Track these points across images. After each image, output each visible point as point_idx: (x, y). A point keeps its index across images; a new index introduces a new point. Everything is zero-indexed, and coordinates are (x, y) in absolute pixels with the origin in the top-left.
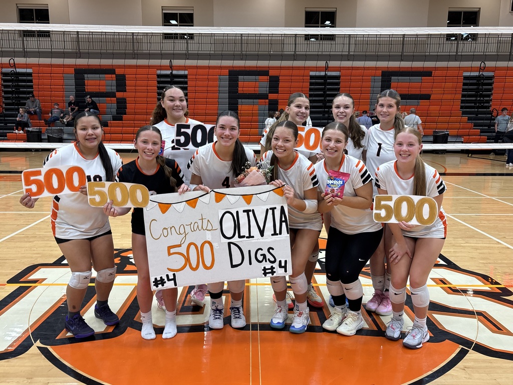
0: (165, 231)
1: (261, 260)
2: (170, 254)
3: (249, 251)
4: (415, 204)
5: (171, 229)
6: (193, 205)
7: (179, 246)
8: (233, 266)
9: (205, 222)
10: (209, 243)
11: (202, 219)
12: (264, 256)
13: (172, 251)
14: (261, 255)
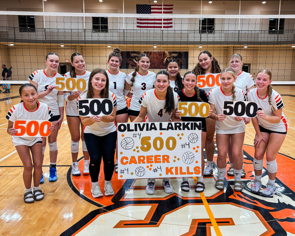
4: (199, 106)
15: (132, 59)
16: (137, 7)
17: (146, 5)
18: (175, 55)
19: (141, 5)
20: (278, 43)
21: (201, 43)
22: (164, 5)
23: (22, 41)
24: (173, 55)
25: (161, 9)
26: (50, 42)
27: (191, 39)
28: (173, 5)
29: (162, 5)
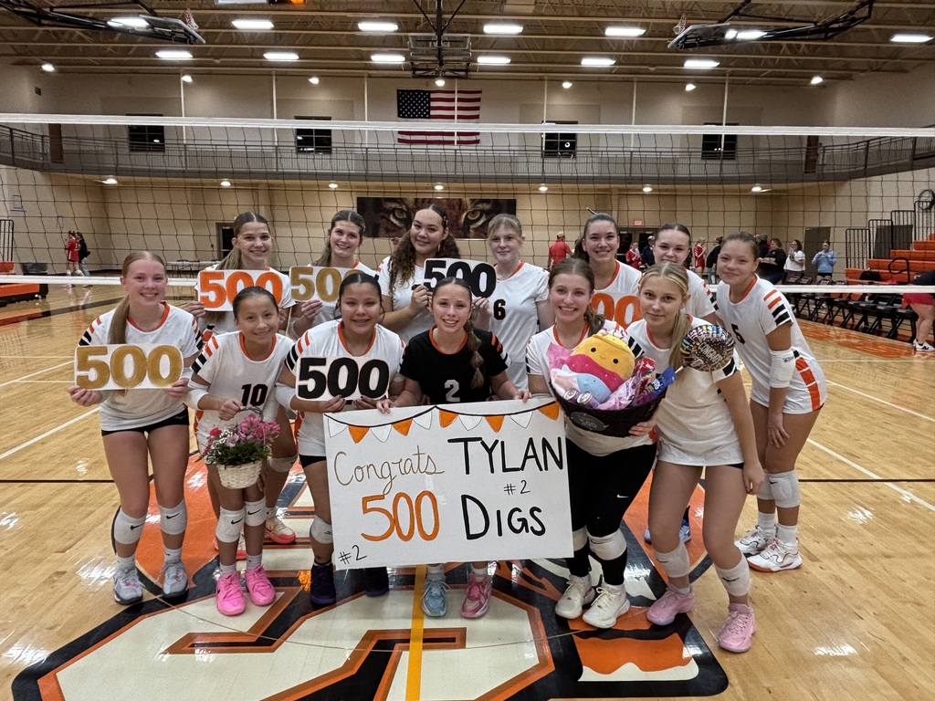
0: (359, 471)
1: (518, 528)
2: (366, 511)
3: (498, 512)
5: (368, 468)
6: (404, 429)
7: (382, 497)
8: (470, 537)
9: (424, 459)
10: (430, 495)
11: (419, 454)
12: (524, 521)
13: (370, 505)
14: (519, 520)
15: (386, 215)
16: (399, 96)
17: (419, 91)
18: (487, 207)
19: (408, 92)
20: (722, 180)
21: (544, 179)
22: (459, 92)
23: (133, 172)
24: (480, 206)
25: (453, 100)
26: (199, 174)
27: (522, 170)
28: (480, 92)
29: (453, 92)
